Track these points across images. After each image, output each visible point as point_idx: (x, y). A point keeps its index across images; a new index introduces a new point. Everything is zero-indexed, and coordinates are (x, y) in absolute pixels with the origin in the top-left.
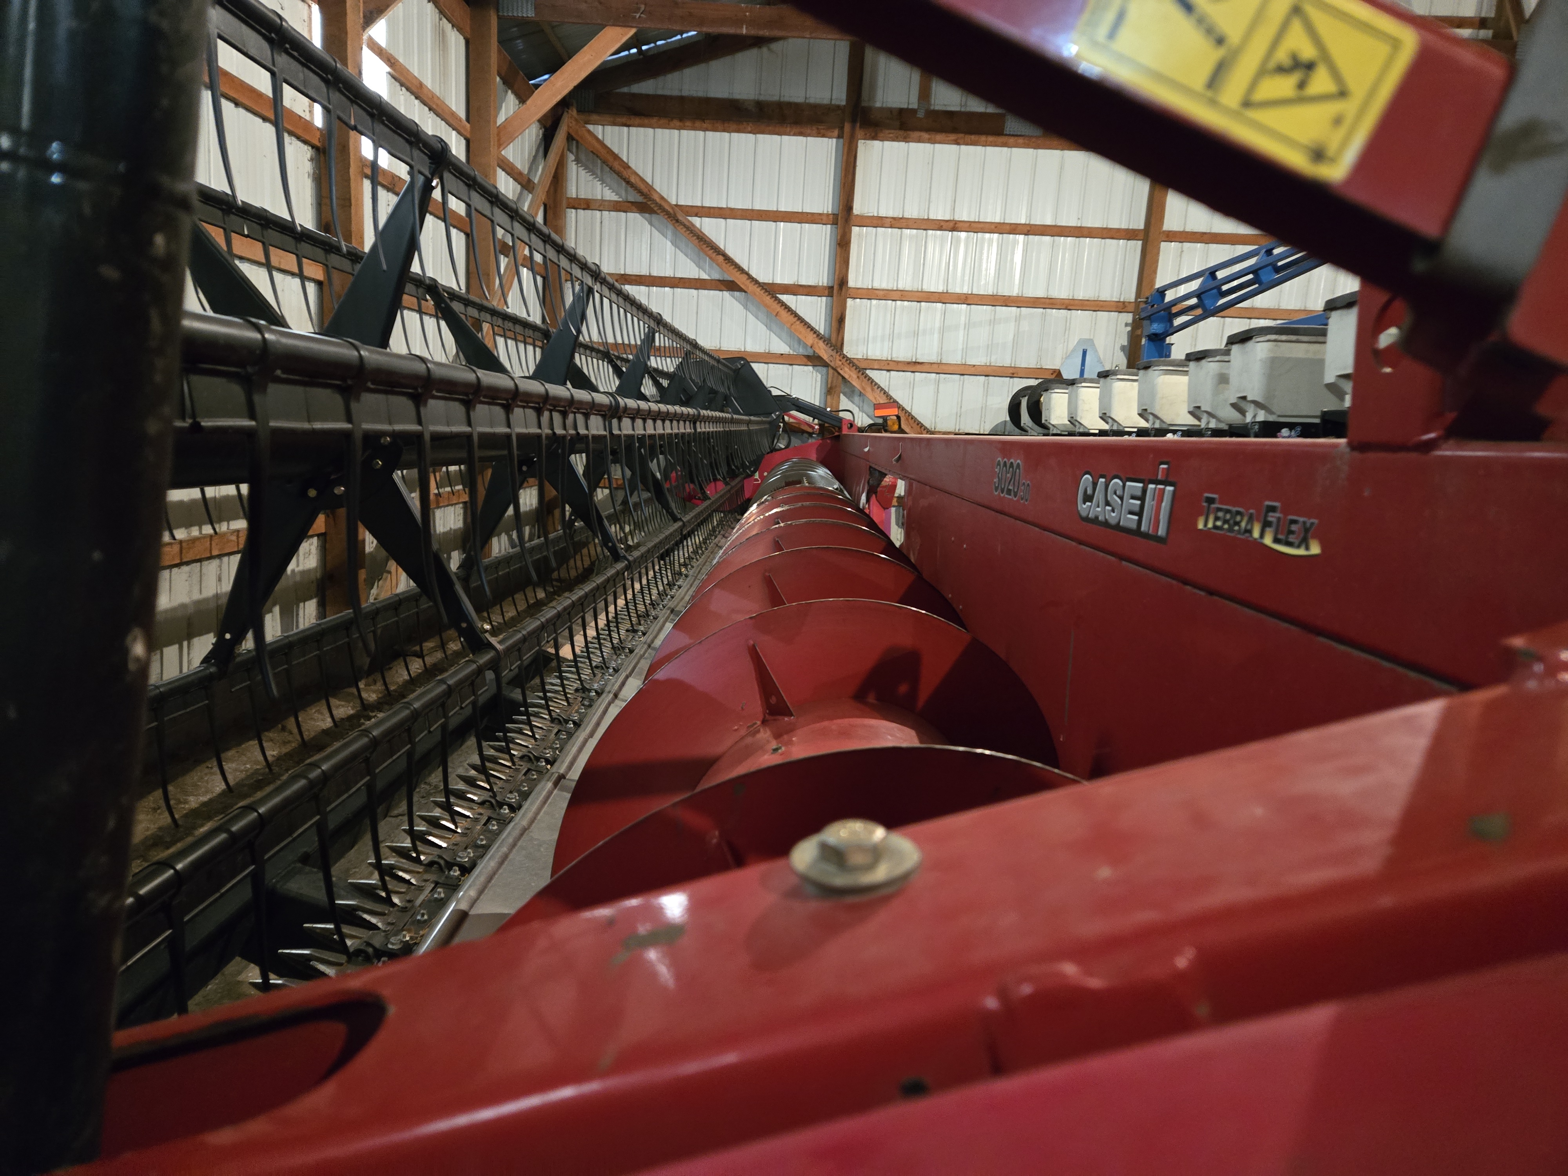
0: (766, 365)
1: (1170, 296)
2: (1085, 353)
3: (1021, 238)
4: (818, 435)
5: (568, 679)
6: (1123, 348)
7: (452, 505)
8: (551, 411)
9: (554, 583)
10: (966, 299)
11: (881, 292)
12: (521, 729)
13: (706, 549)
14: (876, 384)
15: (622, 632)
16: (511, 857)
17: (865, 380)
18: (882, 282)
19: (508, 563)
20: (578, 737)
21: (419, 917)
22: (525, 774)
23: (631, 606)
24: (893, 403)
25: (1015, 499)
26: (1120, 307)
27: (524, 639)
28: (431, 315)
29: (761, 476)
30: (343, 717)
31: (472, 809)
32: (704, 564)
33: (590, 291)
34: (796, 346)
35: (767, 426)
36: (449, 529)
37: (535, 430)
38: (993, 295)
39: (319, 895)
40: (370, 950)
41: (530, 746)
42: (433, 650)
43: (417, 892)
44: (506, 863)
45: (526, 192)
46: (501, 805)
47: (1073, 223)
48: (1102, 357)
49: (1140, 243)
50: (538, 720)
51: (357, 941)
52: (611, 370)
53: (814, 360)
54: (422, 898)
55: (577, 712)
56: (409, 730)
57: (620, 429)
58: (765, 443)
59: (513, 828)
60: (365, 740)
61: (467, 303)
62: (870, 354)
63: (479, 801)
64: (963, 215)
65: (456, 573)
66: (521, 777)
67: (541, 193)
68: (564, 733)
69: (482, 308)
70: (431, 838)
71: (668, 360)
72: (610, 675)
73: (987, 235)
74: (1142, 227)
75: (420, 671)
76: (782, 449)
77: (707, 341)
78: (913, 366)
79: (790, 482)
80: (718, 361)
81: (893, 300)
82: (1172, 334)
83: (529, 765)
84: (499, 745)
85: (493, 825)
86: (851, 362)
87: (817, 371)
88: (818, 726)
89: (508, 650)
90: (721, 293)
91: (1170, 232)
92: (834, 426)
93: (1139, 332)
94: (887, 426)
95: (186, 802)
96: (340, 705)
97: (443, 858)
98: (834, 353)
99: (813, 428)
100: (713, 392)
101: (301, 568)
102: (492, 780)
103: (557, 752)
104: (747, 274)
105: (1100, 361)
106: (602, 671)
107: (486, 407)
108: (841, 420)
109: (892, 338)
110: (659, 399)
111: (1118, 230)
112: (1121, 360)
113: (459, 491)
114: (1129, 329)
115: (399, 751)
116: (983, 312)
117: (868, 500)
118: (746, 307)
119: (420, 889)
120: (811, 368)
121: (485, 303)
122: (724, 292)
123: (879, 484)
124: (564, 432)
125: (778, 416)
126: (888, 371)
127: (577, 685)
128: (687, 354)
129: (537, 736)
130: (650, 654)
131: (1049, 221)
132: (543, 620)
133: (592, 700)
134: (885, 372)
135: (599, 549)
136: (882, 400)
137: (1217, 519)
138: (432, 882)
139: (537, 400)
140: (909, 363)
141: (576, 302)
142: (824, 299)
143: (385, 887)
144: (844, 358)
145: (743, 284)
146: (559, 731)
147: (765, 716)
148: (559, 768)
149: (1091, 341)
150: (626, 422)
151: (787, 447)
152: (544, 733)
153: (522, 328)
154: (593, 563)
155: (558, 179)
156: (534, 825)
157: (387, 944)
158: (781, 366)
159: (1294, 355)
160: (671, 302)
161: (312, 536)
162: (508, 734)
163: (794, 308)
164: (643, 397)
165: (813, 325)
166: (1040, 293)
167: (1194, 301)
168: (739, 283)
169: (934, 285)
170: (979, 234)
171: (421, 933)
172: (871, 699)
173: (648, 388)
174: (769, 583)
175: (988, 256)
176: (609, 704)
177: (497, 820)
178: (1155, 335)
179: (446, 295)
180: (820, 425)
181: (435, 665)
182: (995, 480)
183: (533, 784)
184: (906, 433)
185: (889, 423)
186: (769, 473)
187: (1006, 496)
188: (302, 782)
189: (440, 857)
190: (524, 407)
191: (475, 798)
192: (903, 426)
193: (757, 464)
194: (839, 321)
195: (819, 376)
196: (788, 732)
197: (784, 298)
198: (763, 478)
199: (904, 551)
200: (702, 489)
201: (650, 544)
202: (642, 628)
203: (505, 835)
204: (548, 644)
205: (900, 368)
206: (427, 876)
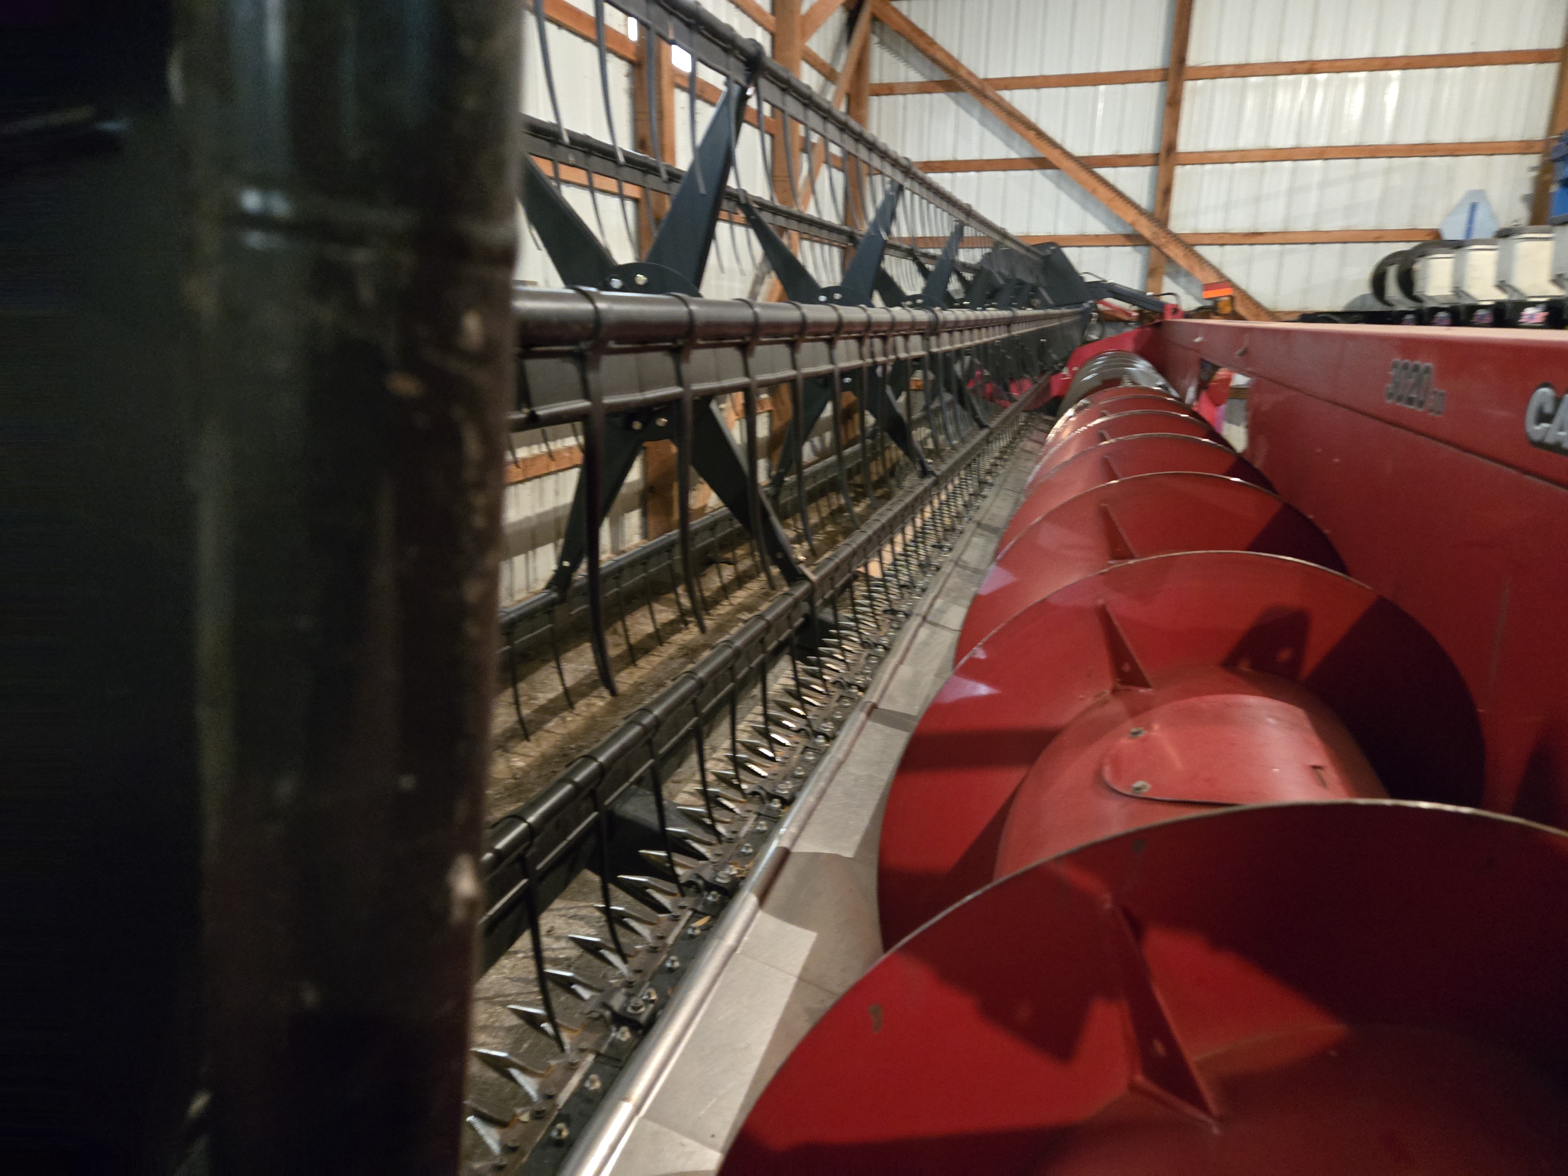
0: (1078, 249)
2: (1473, 207)
4: (1137, 322)
5: (877, 599)
6: (1524, 198)
8: (872, 339)
11: (1217, 155)
12: (833, 653)
13: (1012, 453)
14: (1206, 261)
15: (929, 548)
16: (829, 791)
17: (1194, 257)
18: (1217, 143)
20: (888, 664)
21: (744, 850)
22: (838, 701)
23: (938, 521)
24: (1226, 282)
25: (1420, 410)
26: (1524, 148)
27: (836, 567)
28: (740, 226)
29: (1070, 372)
30: (665, 622)
31: (789, 736)
32: (1011, 472)
33: (900, 189)
34: (1114, 225)
35: (1077, 317)
38: (1356, 146)
39: (650, 818)
40: (700, 882)
41: (842, 671)
42: (744, 557)
43: (740, 822)
44: (825, 798)
45: (829, 83)
46: (816, 734)
47: (1467, 49)
48: (1496, 212)
49: (1556, 65)
50: (849, 643)
51: (687, 872)
53: (1134, 239)
54: (745, 829)
55: (886, 635)
56: (731, 668)
57: (938, 347)
58: (1076, 335)
59: (829, 761)
60: (691, 683)
61: (775, 211)
62: (1200, 227)
63: (795, 729)
64: (1323, 53)
65: (764, 491)
66: (834, 703)
67: (844, 83)
68: (874, 657)
69: (789, 216)
70: (751, 766)
71: (977, 251)
72: (918, 595)
73: (1352, 74)
75: (731, 578)
76: (1093, 341)
77: (1015, 227)
78: (1252, 238)
79: (1109, 382)
80: (1028, 249)
81: (1231, 162)
83: (841, 692)
84: (812, 670)
85: (810, 755)
86: (1178, 239)
87: (1137, 251)
88: (1182, 703)
89: (822, 579)
90: (1032, 172)
92: (1155, 312)
93: (1548, 177)
94: (1217, 310)
95: (535, 699)
96: (662, 610)
97: (764, 789)
98: (1156, 230)
99: (1131, 315)
100: (1020, 283)
102: (807, 706)
103: (868, 678)
104: (1061, 147)
105: (1493, 216)
106: (909, 591)
107: (810, 345)
108: (1163, 305)
109: (1227, 207)
110: (967, 305)
111: (1527, 52)
112: (1521, 214)
114: (1535, 174)
115: (722, 691)
116: (1344, 165)
117: (1196, 399)
118: (1059, 186)
119: (744, 819)
120: (1130, 248)
122: (1035, 172)
123: (1210, 379)
124: (885, 359)
125: (1091, 305)
126: (1222, 245)
127: (885, 606)
128: (996, 245)
129: (848, 660)
130: (957, 571)
131: (1434, 51)
132: (855, 545)
133: (899, 622)
134: (1216, 247)
135: (901, 455)
136: (1213, 279)
138: (754, 813)
139: (859, 329)
140: (1247, 235)
141: (887, 200)
142: (1148, 169)
143: (710, 816)
144: (1169, 234)
145: (1056, 160)
146: (869, 655)
147: (1115, 685)
148: (872, 697)
149: (1481, 193)
150: (945, 336)
151: (1101, 337)
152: (855, 657)
154: (893, 468)
155: (861, 66)
156: (850, 758)
157: (715, 878)
158: (1097, 248)
160: (977, 188)
162: (821, 658)
163: (1113, 182)
165: (1135, 199)
166: (1417, 138)
168: (1051, 160)
169: (1282, 140)
171: (747, 866)
172: (1244, 666)
173: (955, 289)
174: (1105, 515)
175: (1352, 100)
176: (918, 628)
177: (814, 750)
179: (754, 205)
180: (1138, 312)
181: (745, 572)
182: (1388, 386)
183: (847, 712)
184: (1243, 320)
185: (1221, 305)
186: (1080, 369)
187: (1406, 405)
189: (761, 787)
190: (845, 338)
191: (791, 725)
192: (1239, 311)
193: (1066, 360)
194: (1165, 192)
195: (1140, 257)
196: (1147, 708)
197: (1102, 171)
198: (1073, 374)
199: (1247, 458)
200: (1006, 389)
201: (957, 456)
202: (948, 544)
203: (821, 769)
204: (859, 567)
205: (1235, 241)
206: (749, 806)
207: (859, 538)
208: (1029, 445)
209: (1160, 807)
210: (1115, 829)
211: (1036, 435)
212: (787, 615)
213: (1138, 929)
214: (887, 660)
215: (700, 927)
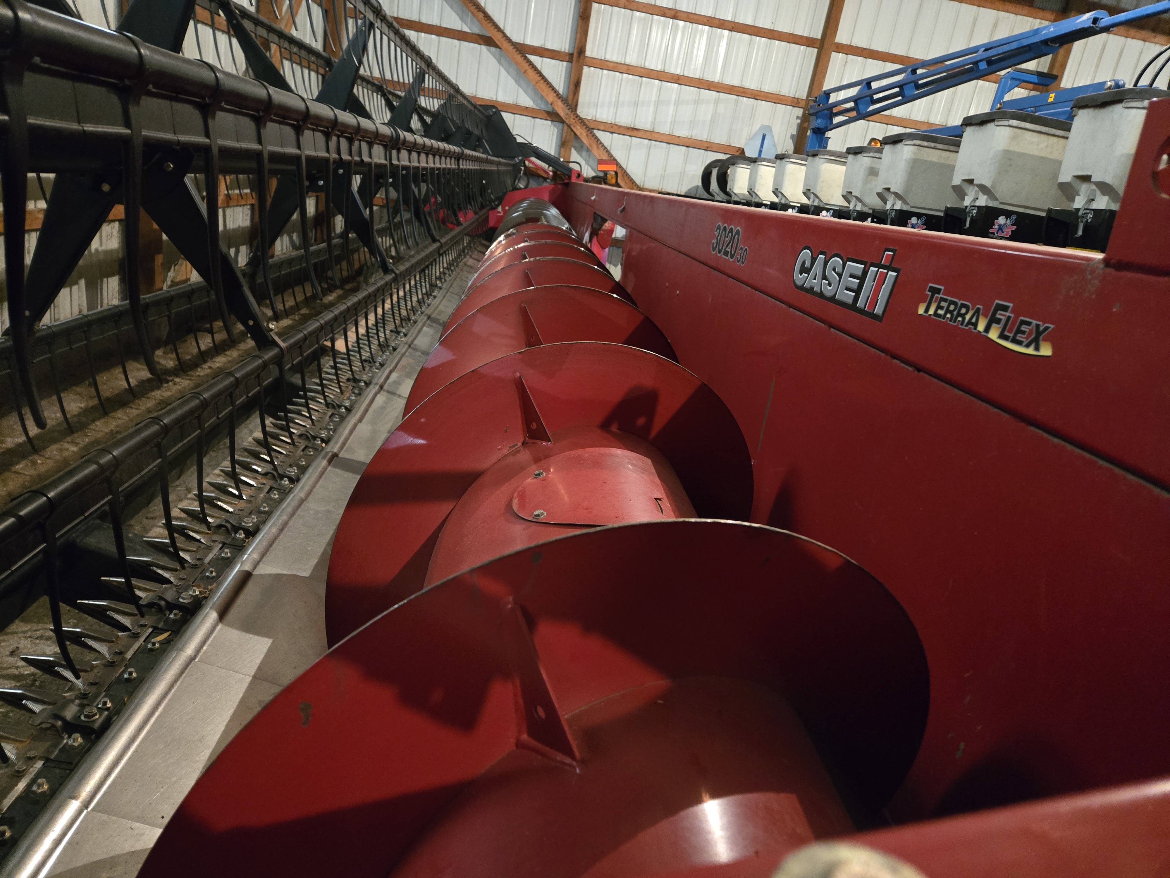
0: (512, 115)
1: (834, 98)
2: (764, 137)
3: (726, 32)
4: (552, 180)
5: (340, 369)
6: (792, 136)
7: (240, 206)
8: (338, 137)
9: (329, 281)
10: (678, 80)
11: (612, 64)
12: (300, 411)
13: (457, 266)
14: (601, 143)
15: (388, 332)
16: (291, 523)
17: (593, 138)
18: (613, 56)
19: (290, 264)
20: (349, 421)
21: (207, 574)
22: (303, 450)
23: (396, 311)
24: (613, 161)
25: (731, 260)
26: (794, 102)
27: (305, 338)
28: (223, 32)
29: (503, 209)
31: (256, 479)
32: (455, 279)
33: (371, 26)
34: (539, 101)
35: (511, 168)
36: (237, 226)
37: (323, 154)
38: (699, 79)
39: (109, 546)
40: (163, 603)
41: (308, 426)
43: (206, 551)
44: (286, 529)
46: (282, 477)
47: (768, 26)
48: (776, 142)
49: (816, 50)
50: (315, 403)
51: (150, 594)
52: (383, 102)
53: (553, 116)
54: (211, 556)
55: (348, 398)
56: (199, 417)
57: (398, 160)
58: (509, 182)
59: (292, 499)
60: (156, 428)
61: (257, 22)
62: (598, 116)
63: (263, 473)
65: (242, 270)
66: (299, 452)
68: (337, 416)
69: (270, 29)
70: (218, 503)
71: (435, 100)
72: (377, 369)
73: (700, 26)
74: (819, 37)
76: (521, 189)
77: (467, 89)
78: (632, 131)
79: (531, 219)
80: (475, 106)
81: (621, 73)
82: (831, 130)
83: (306, 443)
84: (280, 424)
85: (275, 495)
86: (582, 122)
87: (555, 126)
89: (290, 347)
90: (479, 46)
91: (839, 44)
92: (564, 175)
93: (806, 125)
94: (606, 179)
97: (230, 523)
98: (569, 112)
99: (548, 174)
100: (469, 133)
101: (104, 248)
102: (273, 454)
103: (331, 433)
104: (503, 32)
105: (775, 144)
106: (370, 365)
107: (277, 125)
108: (571, 170)
109: (617, 105)
110: (423, 134)
111: (801, 37)
112: (789, 146)
113: (247, 194)
114: (799, 121)
115: (190, 436)
116: (691, 91)
117: (591, 240)
118: (500, 62)
119: (209, 548)
120: (549, 122)
121: (274, 25)
122: (483, 46)
123: (600, 229)
124: (350, 158)
125: (521, 161)
126: (612, 133)
127: (349, 375)
128: (451, 97)
129: (313, 418)
130: (410, 353)
131: (749, 22)
132: (322, 322)
133: (361, 389)
134: (608, 133)
135: (368, 256)
136: (605, 157)
137: (939, 307)
138: (219, 543)
139: (327, 125)
140: (628, 128)
141: (359, 33)
142: (565, 63)
143: (174, 545)
144: (577, 117)
145: (499, 40)
146: (333, 414)
147: (525, 439)
148: (333, 447)
149: (769, 128)
150: (404, 153)
151: (526, 187)
152: (320, 415)
153: (306, 53)
154: (361, 268)
156: (311, 496)
157: (178, 598)
158: (525, 118)
159: (930, 159)
160: (436, 49)
161: (113, 221)
162: (289, 415)
163: (539, 68)
164: (410, 130)
165: (554, 85)
166: (735, 82)
167: (851, 104)
168: (495, 40)
169: (654, 64)
170: (694, 25)
171: (210, 587)
172: (614, 428)
173: (415, 123)
174: (524, 313)
175: (699, 45)
176: (376, 395)
177: (279, 490)
178: (818, 129)
179: (237, 12)
180: (553, 172)
182: (713, 241)
183: (310, 460)
184: (620, 187)
185: (608, 177)
186: (510, 208)
187: (723, 256)
188: (93, 467)
189: (227, 521)
190: (313, 130)
191: (260, 470)
192: (620, 181)
193: (500, 200)
194: (575, 84)
195: (556, 130)
196: (547, 457)
197: (532, 58)
198: (505, 212)
199: (622, 284)
200: (455, 215)
201: (413, 261)
202: (404, 330)
203: (285, 505)
204: (325, 340)
205: (621, 132)
206: (215, 537)
207: (328, 316)
208: (471, 262)
209: (552, 529)
210: (519, 546)
211: (476, 255)
212: (257, 374)
213: (531, 623)
214: (347, 419)
215: (160, 642)
